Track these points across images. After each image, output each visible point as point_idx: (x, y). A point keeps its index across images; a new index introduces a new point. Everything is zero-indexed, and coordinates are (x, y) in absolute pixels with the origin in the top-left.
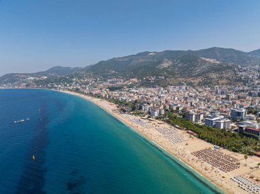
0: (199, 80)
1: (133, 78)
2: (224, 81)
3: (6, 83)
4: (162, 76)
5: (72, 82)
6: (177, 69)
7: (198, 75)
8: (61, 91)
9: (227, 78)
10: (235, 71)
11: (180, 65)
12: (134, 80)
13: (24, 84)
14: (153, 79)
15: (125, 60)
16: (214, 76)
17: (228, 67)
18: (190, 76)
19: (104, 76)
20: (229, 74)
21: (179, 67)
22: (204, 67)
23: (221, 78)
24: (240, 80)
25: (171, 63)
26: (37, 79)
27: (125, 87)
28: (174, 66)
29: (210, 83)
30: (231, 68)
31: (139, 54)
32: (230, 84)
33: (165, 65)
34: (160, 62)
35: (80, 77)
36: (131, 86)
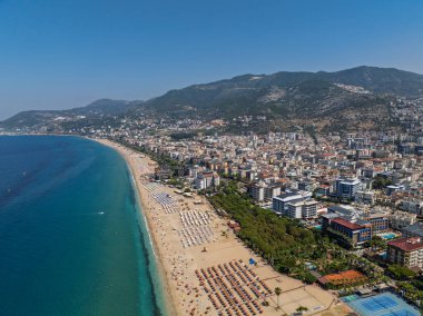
0: (327, 122)
1: (217, 118)
2: (369, 125)
3: (20, 126)
4: (263, 115)
5: (119, 124)
6: (291, 104)
7: (326, 114)
8: (97, 139)
9: (373, 120)
10: (389, 107)
11: (297, 97)
12: (217, 121)
13: (46, 128)
14: (247, 120)
15: (211, 88)
16: (351, 115)
17: (378, 101)
18: (311, 116)
19: (173, 115)
20: (379, 113)
21: (296, 101)
22: (337, 99)
23: (364, 119)
24: (396, 123)
25: (283, 93)
26: (69, 119)
27: (200, 134)
28: (287, 98)
29: (344, 127)
30: (383, 101)
31: (236, 79)
32: (378, 130)
33: (274, 97)
34: (265, 92)
35: (134, 117)
36: (210, 133)
